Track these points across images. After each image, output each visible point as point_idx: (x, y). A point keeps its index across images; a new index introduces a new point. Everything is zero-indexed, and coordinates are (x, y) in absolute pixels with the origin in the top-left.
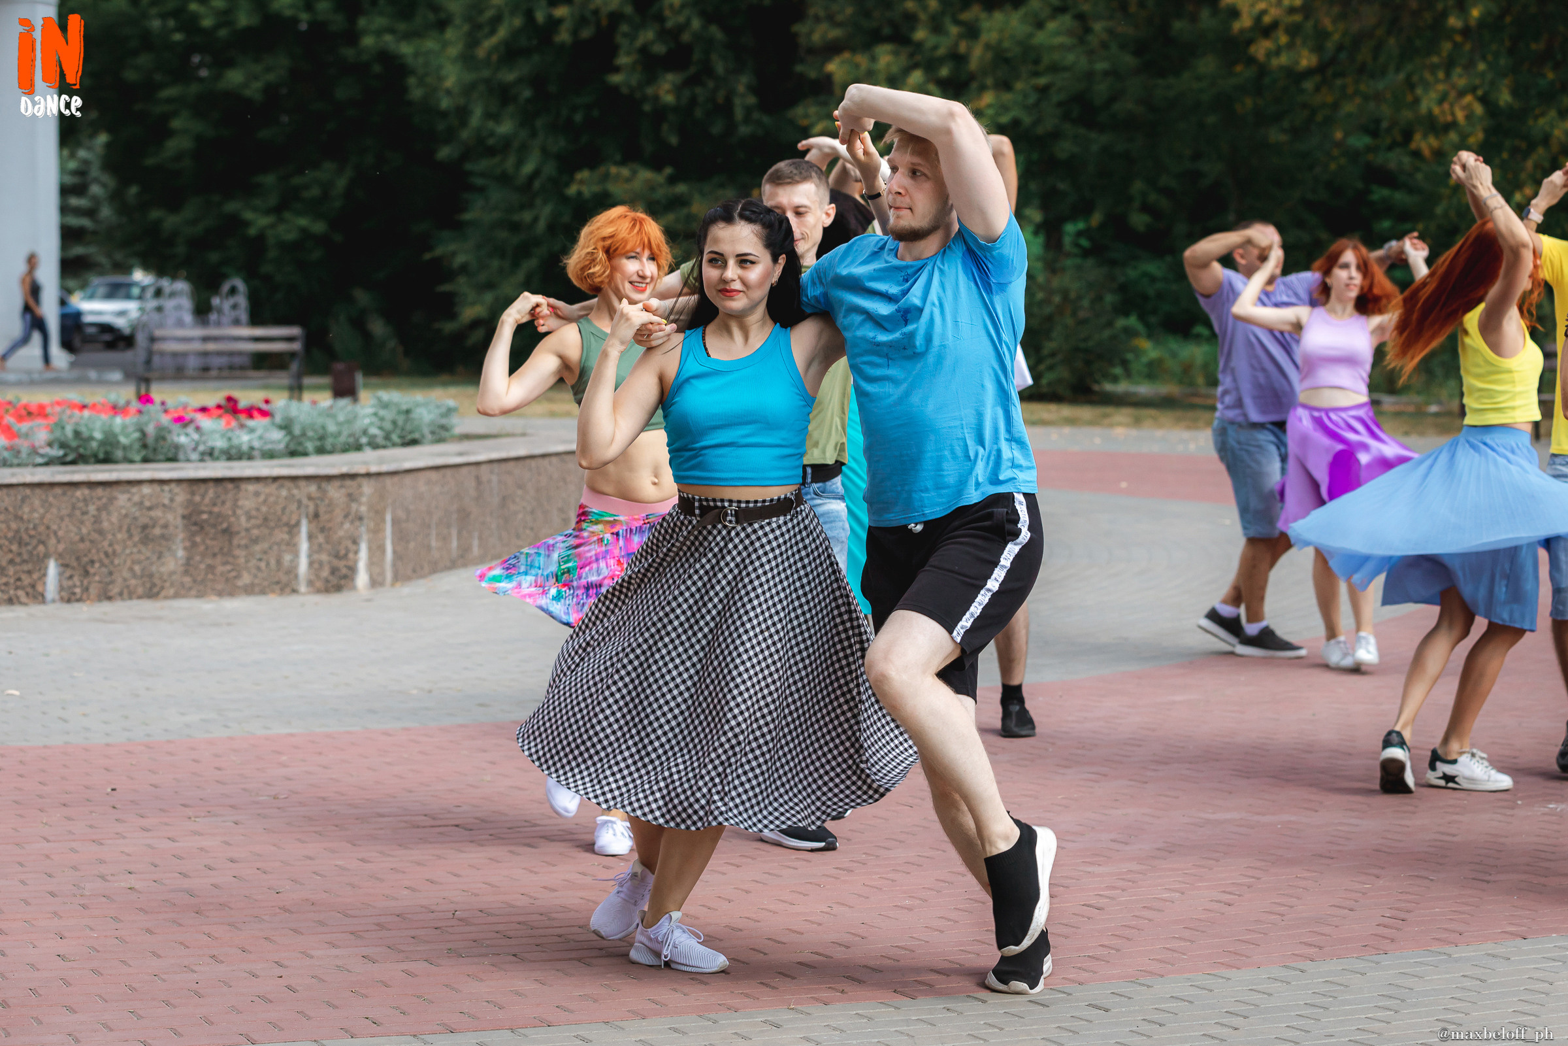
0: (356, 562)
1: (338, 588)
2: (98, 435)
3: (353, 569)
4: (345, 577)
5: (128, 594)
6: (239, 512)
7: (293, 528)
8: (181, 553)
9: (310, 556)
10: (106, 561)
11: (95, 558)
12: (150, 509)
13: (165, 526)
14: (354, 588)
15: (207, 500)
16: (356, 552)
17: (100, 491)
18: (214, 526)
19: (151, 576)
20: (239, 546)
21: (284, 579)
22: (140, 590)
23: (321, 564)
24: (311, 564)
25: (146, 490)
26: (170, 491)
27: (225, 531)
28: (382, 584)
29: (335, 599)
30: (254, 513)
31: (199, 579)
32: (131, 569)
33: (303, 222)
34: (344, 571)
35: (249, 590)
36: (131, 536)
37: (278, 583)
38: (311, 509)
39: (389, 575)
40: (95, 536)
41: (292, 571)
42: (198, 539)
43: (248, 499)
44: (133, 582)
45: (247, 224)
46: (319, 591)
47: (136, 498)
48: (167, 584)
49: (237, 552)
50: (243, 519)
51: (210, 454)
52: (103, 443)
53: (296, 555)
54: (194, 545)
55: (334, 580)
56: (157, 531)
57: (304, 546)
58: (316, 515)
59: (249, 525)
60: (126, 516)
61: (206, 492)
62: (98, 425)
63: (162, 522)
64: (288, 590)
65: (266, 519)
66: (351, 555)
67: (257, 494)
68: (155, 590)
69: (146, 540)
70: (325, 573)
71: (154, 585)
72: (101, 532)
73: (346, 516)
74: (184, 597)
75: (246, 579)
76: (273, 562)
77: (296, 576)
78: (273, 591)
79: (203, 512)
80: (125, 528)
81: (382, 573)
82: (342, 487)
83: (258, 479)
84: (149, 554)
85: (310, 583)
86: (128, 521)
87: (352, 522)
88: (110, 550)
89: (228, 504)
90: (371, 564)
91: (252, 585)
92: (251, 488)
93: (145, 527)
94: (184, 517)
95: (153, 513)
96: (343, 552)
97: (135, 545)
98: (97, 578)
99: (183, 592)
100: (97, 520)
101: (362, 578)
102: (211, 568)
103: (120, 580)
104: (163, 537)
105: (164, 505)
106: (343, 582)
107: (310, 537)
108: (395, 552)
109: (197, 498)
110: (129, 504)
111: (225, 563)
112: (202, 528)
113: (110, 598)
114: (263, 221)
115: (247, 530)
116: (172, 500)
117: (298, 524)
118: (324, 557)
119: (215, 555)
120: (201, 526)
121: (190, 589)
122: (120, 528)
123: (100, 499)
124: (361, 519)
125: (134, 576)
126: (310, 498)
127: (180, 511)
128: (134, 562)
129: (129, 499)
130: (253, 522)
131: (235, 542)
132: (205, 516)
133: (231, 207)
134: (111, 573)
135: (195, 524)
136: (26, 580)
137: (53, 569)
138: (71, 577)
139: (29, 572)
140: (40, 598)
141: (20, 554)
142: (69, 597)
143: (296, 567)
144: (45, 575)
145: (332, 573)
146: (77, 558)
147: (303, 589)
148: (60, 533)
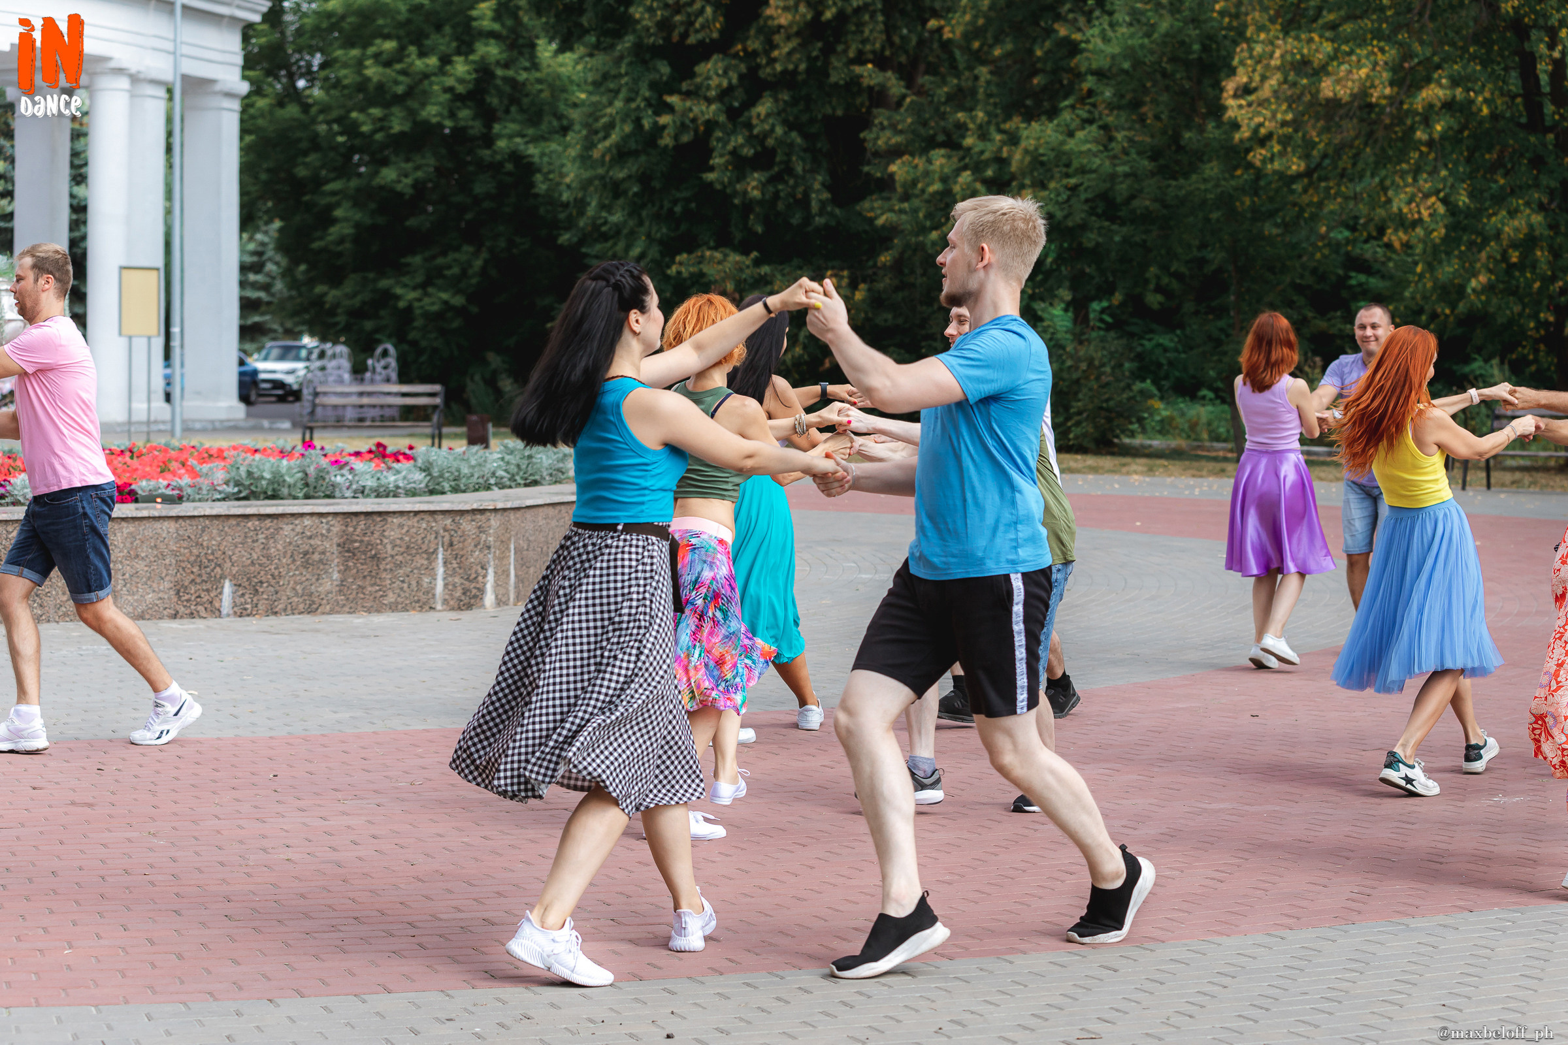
0: (485, 584)
1: (469, 607)
2: (267, 475)
3: (482, 591)
4: (475, 597)
5: (290, 610)
6: (385, 541)
7: (431, 555)
8: (336, 576)
9: (445, 579)
10: (273, 582)
11: (264, 579)
12: (310, 538)
13: (323, 553)
14: (483, 606)
15: (358, 530)
16: (485, 576)
17: (268, 522)
18: (364, 553)
19: (311, 594)
20: (385, 570)
21: (423, 598)
22: (301, 606)
23: (454, 586)
24: (446, 585)
25: (307, 522)
26: (327, 523)
27: (373, 557)
28: (506, 603)
29: (466, 616)
30: (398, 542)
31: (351, 597)
32: (294, 589)
33: (444, 296)
34: (474, 591)
35: (394, 608)
36: (294, 561)
37: (418, 601)
38: (447, 539)
39: (512, 596)
40: (264, 560)
41: (430, 591)
42: (351, 564)
43: (394, 531)
44: (296, 599)
45: (398, 298)
46: (452, 609)
47: (299, 529)
48: (324, 602)
49: (384, 575)
50: (389, 547)
51: (362, 492)
52: (271, 482)
53: (434, 578)
54: (347, 568)
55: (467, 600)
56: (316, 557)
57: (440, 570)
58: (451, 544)
59: (393, 553)
60: (290, 543)
61: (358, 524)
62: (268, 466)
63: (320, 549)
64: (427, 608)
65: (408, 547)
66: (480, 578)
67: (401, 526)
68: (315, 606)
69: (306, 564)
70: (458, 593)
71: (314, 602)
72: (268, 557)
73: (476, 546)
74: (338, 612)
75: (391, 598)
76: (414, 583)
77: (434, 595)
78: (414, 609)
79: (356, 541)
80: (289, 554)
81: (507, 594)
82: (473, 520)
83: (402, 513)
84: (308, 576)
85: (445, 602)
86: (291, 548)
87: (481, 550)
88: (276, 573)
89: (377, 535)
90: (497, 585)
91: (397, 603)
92: (396, 520)
93: (306, 553)
94: (339, 545)
95: (312, 542)
96: (473, 576)
97: (297, 569)
98: (265, 596)
99: (337, 608)
100: (265, 547)
101: (489, 598)
102: (361, 588)
103: (284, 598)
104: (321, 561)
105: (322, 535)
106: (472, 601)
107: (446, 563)
108: (516, 576)
109: (351, 529)
110: (293, 534)
111: (372, 585)
112: (354, 555)
113: (276, 613)
114: (412, 295)
115: (392, 556)
116: (329, 530)
117: (435, 551)
118: (457, 580)
119: (365, 577)
120: (353, 553)
121: (344, 605)
122: (285, 553)
123: (268, 529)
124: (489, 548)
125: (297, 595)
126: (445, 530)
127: (336, 540)
128: (296, 583)
129: (293, 530)
130: (397, 549)
131: (382, 567)
132: (357, 545)
133: (384, 283)
134: (277, 593)
135: (348, 551)
136: (205, 597)
137: (228, 588)
138: (243, 595)
139: (208, 590)
140: (217, 613)
141: (200, 575)
142: (241, 612)
143: (433, 589)
144: (221, 593)
145: (464, 594)
146: (248, 579)
147: (439, 607)
148: (234, 558)
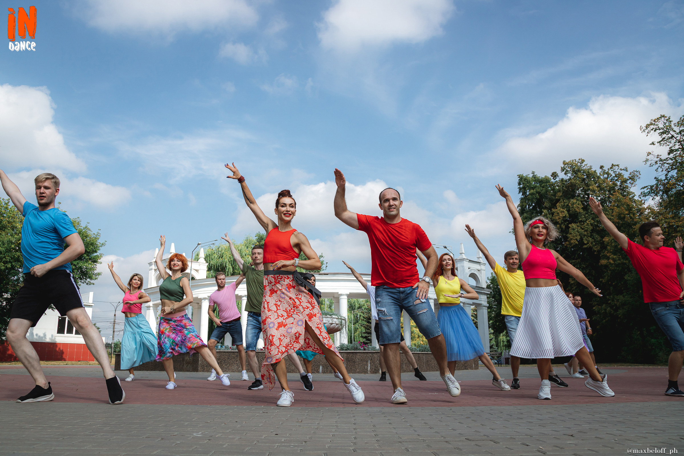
1: (376, 373)
4: (377, 371)
7: (367, 362)
21: (365, 371)
24: (370, 368)
27: (354, 362)
35: (359, 373)
38: (371, 358)
43: (358, 356)
49: (356, 366)
50: (357, 360)
53: (368, 366)
58: (372, 359)
61: (350, 354)
65: (362, 360)
67: (360, 355)
70: (373, 370)
75: (358, 370)
76: (363, 368)
77: (368, 370)
78: (363, 373)
79: (349, 358)
82: (376, 354)
83: (360, 353)
85: (370, 372)
89: (354, 357)
91: (359, 372)
96: (376, 366)
102: (351, 368)
107: (370, 364)
111: (353, 368)
116: (343, 356)
117: (368, 361)
118: (373, 367)
119: (351, 366)
120: (349, 361)
126: (370, 356)
135: (348, 360)
136: (316, 369)
137: (321, 367)
138: (324, 369)
139: (317, 368)
140: (319, 372)
141: (315, 364)
142: (324, 372)
143: (368, 369)
144: (320, 368)
145: (375, 370)
146: (326, 366)
147: (369, 373)
148: (322, 361)
